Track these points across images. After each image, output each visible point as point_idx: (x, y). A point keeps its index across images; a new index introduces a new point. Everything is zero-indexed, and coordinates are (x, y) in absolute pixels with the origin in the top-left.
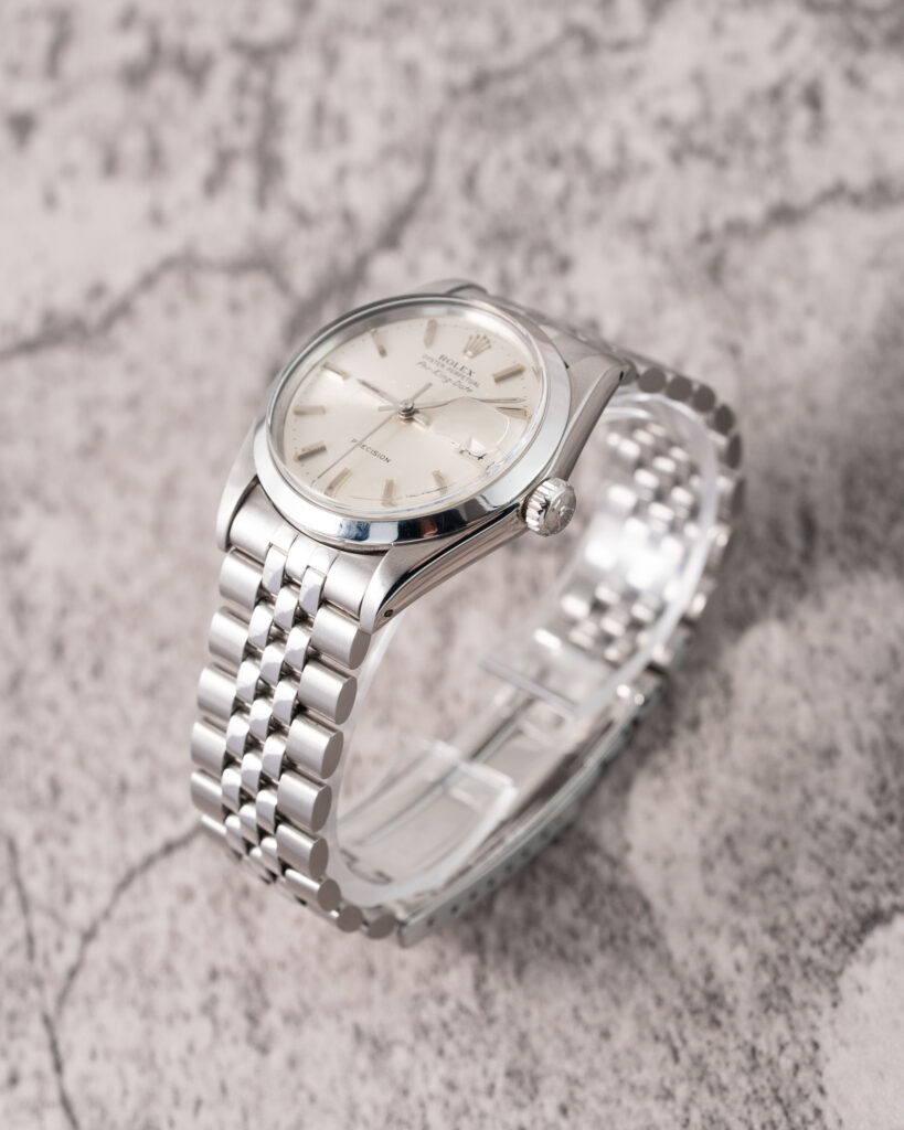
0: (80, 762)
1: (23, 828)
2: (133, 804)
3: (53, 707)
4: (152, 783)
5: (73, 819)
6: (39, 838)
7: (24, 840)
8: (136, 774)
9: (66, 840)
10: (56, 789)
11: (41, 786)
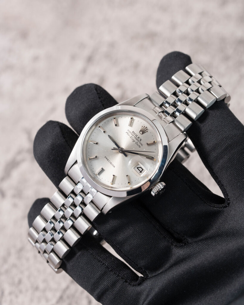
0: (29, 277)
1: (7, 289)
2: (38, 294)
3: (28, 260)
4: (44, 290)
5: (21, 292)
6: (11, 293)
7: (7, 292)
8: (42, 286)
9: (17, 297)
10: (20, 282)
11: (16, 280)
